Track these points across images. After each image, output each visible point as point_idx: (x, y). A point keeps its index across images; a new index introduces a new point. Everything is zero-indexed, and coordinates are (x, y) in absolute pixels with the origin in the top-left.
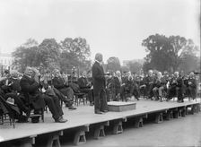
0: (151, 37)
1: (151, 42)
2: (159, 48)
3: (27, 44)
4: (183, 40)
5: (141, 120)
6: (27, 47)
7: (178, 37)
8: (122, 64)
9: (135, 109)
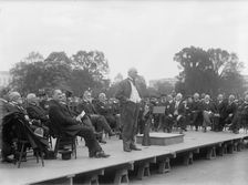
0: (185, 50)
1: (185, 56)
2: (194, 64)
3: (29, 58)
4: (225, 54)
5: (191, 156)
6: (29, 62)
7: (218, 51)
8: (148, 85)
9: (182, 141)
